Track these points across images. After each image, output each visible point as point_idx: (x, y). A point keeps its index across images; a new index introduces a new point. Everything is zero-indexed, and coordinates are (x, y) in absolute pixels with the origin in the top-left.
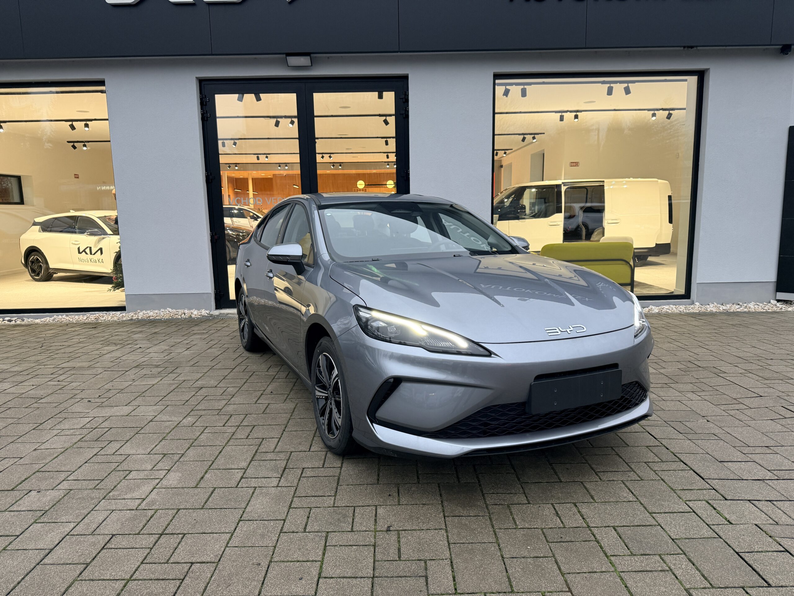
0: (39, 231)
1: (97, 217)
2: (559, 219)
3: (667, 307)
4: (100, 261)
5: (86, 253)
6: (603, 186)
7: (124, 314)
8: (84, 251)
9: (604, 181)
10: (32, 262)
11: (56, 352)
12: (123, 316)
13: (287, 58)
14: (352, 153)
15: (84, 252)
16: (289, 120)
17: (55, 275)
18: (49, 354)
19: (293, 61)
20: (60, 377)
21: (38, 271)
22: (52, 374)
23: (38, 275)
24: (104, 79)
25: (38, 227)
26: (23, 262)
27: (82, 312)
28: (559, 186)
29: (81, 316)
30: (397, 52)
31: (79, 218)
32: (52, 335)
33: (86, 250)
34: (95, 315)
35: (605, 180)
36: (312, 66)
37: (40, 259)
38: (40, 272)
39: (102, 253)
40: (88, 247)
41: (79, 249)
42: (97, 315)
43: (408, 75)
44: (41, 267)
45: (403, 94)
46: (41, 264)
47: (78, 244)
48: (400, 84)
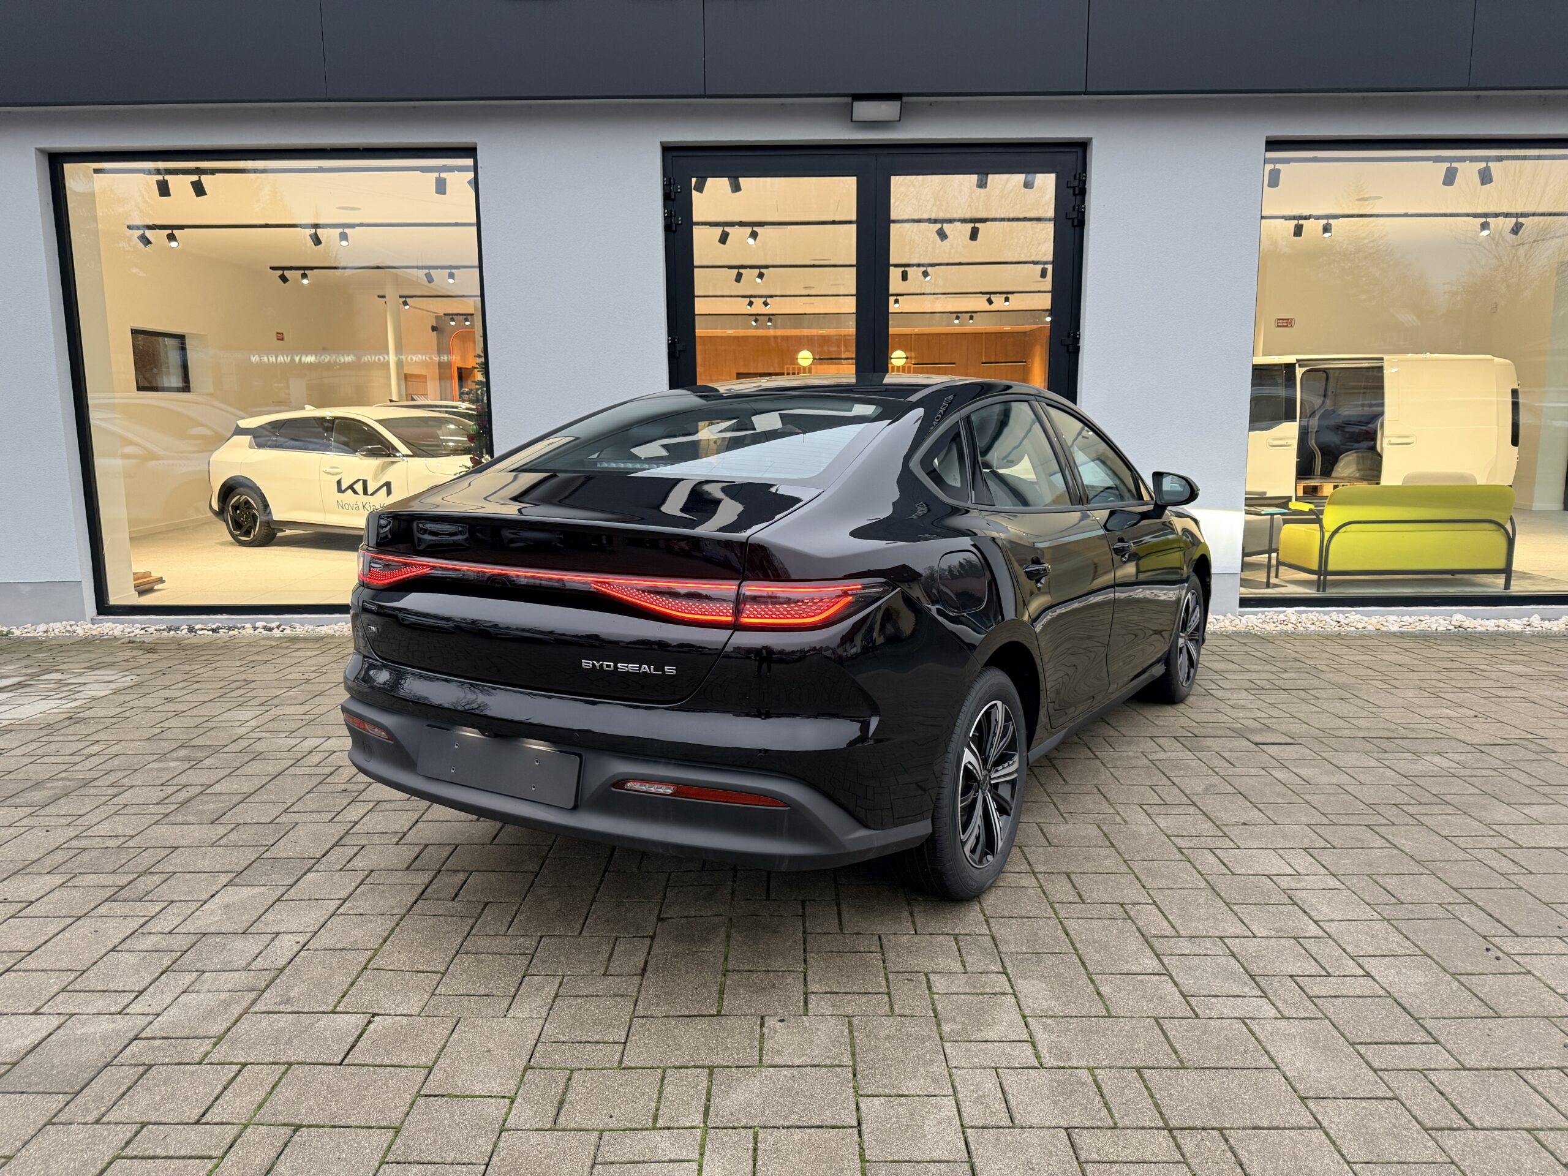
0: (251, 447)
1: (378, 421)
2: (1289, 431)
5: (355, 492)
6: (1381, 368)
8: (351, 487)
9: (1382, 359)
10: (236, 508)
13: (855, 103)
14: (809, 296)
15: (349, 491)
16: (749, 230)
17: (279, 534)
19: (865, 110)
21: (246, 525)
23: (247, 533)
24: (476, 143)
25: (247, 439)
26: (215, 506)
28: (1290, 367)
30: (1079, 93)
31: (337, 421)
33: (355, 486)
35: (1386, 357)
36: (900, 120)
37: (252, 502)
38: (253, 527)
39: (389, 493)
40: (358, 480)
41: (339, 483)
43: (1090, 139)
44: (254, 517)
45: (1075, 178)
46: (255, 511)
47: (336, 474)
48: (1069, 158)
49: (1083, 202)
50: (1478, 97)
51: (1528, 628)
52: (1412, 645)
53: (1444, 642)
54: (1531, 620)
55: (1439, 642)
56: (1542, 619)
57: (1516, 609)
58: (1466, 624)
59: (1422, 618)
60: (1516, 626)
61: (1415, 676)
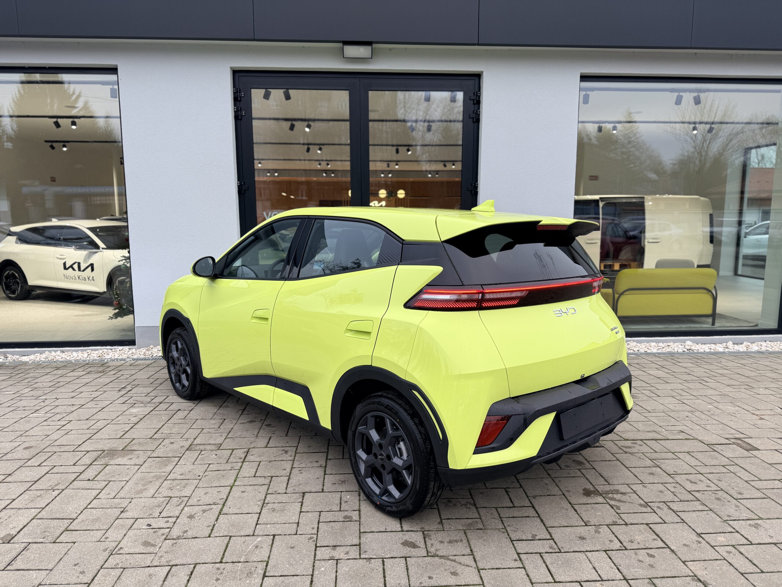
0: (16, 243)
1: (88, 228)
2: (596, 236)
3: (764, 344)
4: (91, 278)
5: (74, 270)
6: (643, 202)
7: (134, 350)
8: (71, 267)
9: (644, 198)
10: (7, 277)
11: (68, 418)
12: (133, 353)
13: (345, 47)
15: (71, 269)
16: (306, 123)
17: (33, 293)
18: (59, 423)
19: (351, 51)
20: (89, 470)
21: (13, 288)
22: (74, 465)
23: (14, 292)
24: (117, 66)
25: (14, 238)
27: (81, 347)
28: (596, 202)
29: (80, 352)
30: (475, 45)
31: (65, 228)
32: (52, 384)
33: (74, 266)
34: (97, 352)
35: (646, 197)
36: (372, 58)
37: (17, 275)
38: (17, 289)
39: (93, 270)
40: (76, 263)
41: (65, 264)
42: (101, 351)
43: (482, 72)
44: (18, 283)
45: (474, 95)
46: (18, 280)
47: (63, 259)
48: (471, 83)
49: (479, 108)
50: (696, 53)
51: (727, 350)
52: (665, 363)
53: (682, 360)
54: (728, 344)
55: (680, 360)
56: (733, 343)
57: (719, 338)
58: (693, 348)
59: (669, 344)
60: (720, 348)
61: (669, 387)
